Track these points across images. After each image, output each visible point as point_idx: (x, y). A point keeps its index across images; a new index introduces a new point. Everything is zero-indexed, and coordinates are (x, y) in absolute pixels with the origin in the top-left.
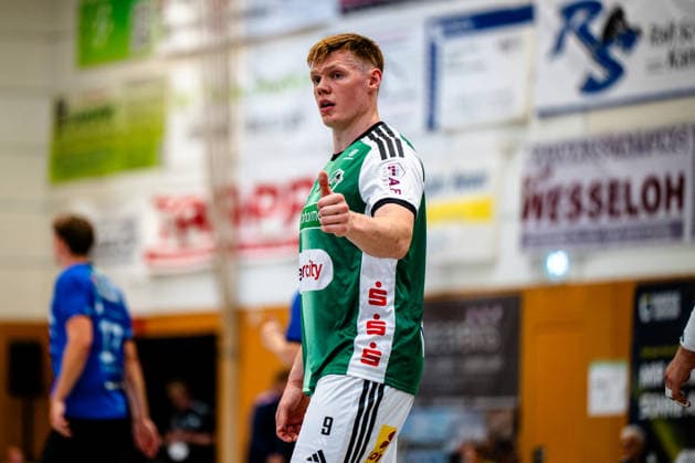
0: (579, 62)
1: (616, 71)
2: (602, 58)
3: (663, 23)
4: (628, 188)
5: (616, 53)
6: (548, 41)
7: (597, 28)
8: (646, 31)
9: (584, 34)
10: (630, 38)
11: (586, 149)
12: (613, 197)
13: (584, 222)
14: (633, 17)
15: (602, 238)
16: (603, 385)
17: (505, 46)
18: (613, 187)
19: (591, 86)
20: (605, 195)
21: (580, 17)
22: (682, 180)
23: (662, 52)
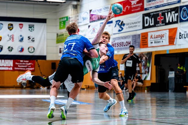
0: (118, 28)
1: (122, 29)
2: (121, 27)
3: (128, 23)
4: (124, 43)
5: (122, 26)
6: (115, 25)
7: (120, 24)
8: (126, 24)
9: (118, 24)
10: (124, 25)
11: (119, 38)
12: (122, 44)
13: (119, 47)
14: (124, 22)
15: (121, 49)
16: (121, 67)
17: (109, 26)
18: (122, 43)
19: (119, 31)
20: (121, 44)
21: (118, 22)
22: (130, 42)
23: (128, 26)
